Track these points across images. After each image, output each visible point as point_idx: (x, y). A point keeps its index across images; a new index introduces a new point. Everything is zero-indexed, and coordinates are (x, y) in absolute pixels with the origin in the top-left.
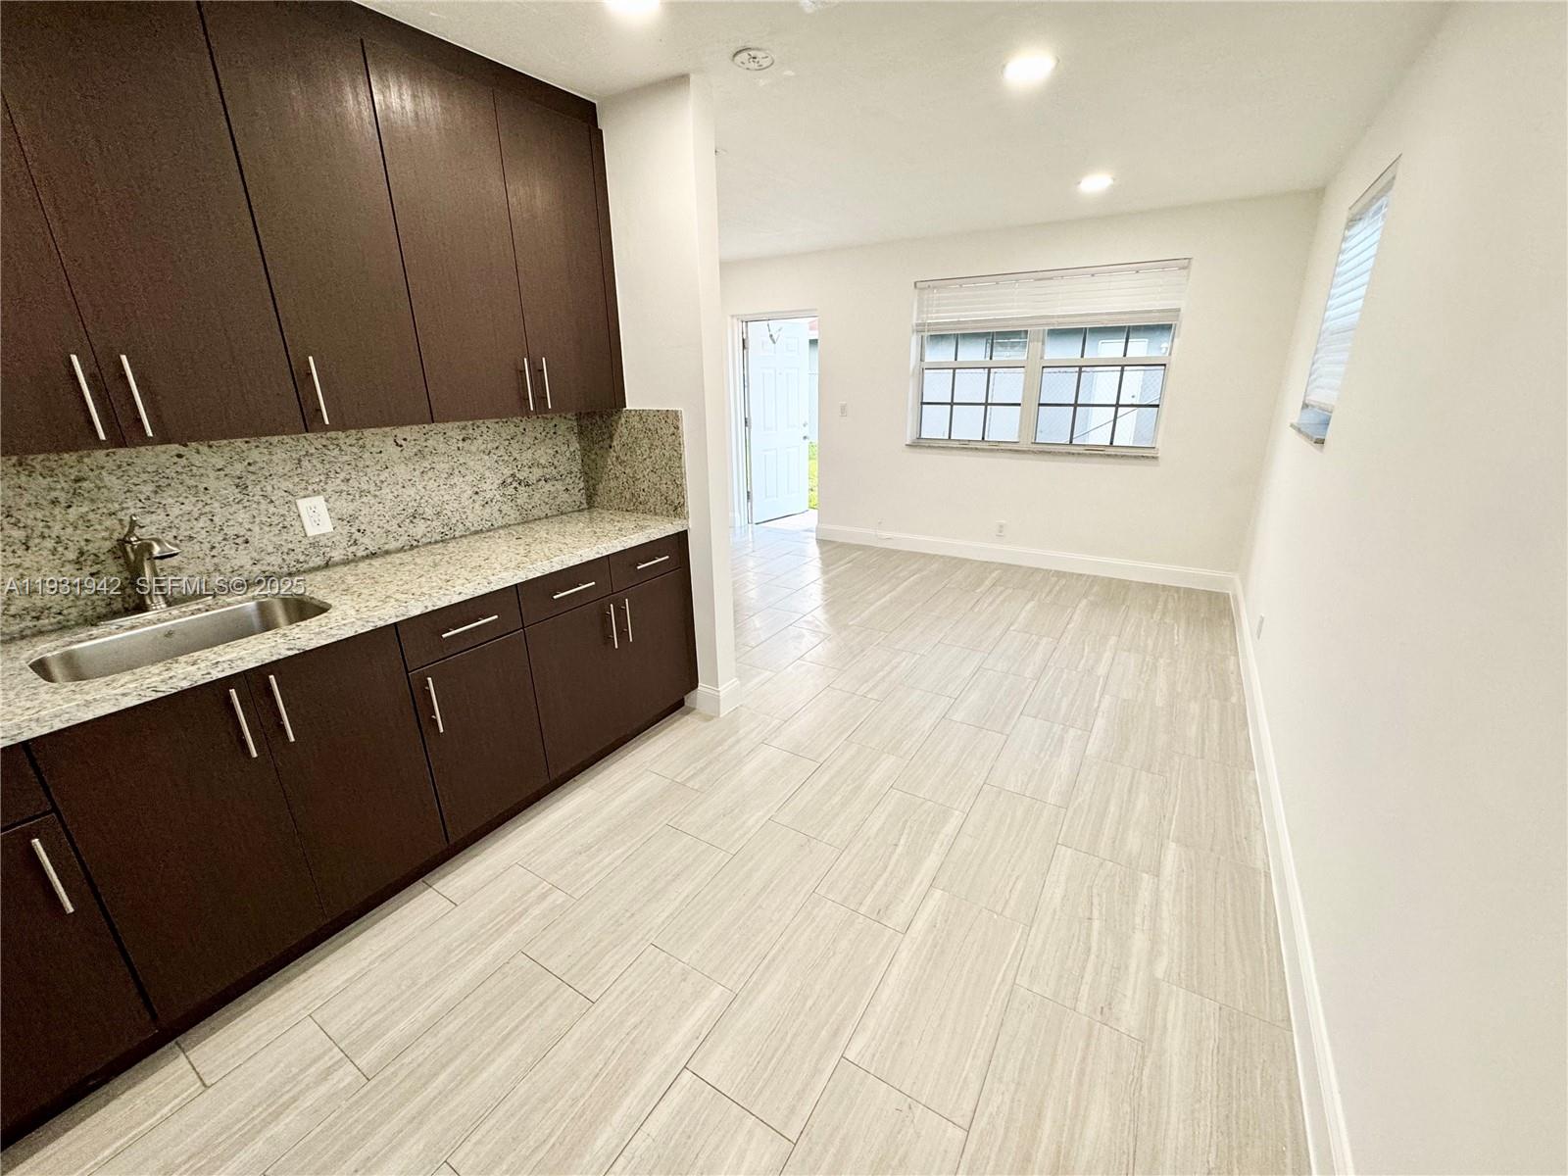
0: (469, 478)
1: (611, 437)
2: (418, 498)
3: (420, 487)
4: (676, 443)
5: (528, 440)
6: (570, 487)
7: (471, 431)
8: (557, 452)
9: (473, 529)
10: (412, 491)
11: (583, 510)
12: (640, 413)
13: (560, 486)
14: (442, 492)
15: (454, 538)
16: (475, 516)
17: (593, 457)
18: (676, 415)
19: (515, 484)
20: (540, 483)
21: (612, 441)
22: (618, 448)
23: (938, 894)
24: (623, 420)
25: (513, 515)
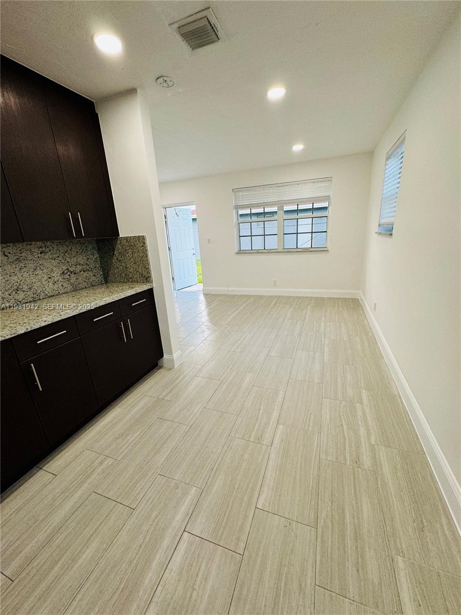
0: (45, 271)
1: (114, 250)
2: (19, 281)
3: (20, 276)
4: (144, 250)
5: (74, 253)
6: (96, 274)
7: (44, 249)
8: (88, 258)
9: (49, 295)
10: (15, 278)
11: (103, 284)
12: (126, 238)
13: (90, 273)
14: (32, 278)
15: (40, 299)
16: (50, 288)
17: (106, 260)
18: (143, 237)
19: (69, 273)
20: (81, 272)
21: (114, 252)
22: (117, 255)
23: (281, 427)
24: (119, 242)
25: (70, 288)
